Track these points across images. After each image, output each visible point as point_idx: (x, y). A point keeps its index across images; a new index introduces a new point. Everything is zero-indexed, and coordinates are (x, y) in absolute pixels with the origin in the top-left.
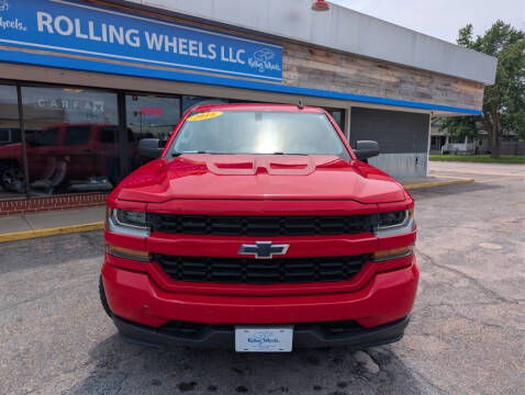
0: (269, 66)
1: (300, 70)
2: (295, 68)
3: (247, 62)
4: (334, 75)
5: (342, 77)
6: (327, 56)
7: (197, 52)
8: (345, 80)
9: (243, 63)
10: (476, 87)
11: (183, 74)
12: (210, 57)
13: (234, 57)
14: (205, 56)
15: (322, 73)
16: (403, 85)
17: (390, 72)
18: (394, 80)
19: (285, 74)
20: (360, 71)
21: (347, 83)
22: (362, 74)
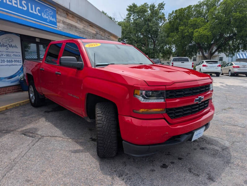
0: (51, 19)
1: (64, 23)
2: (61, 22)
3: (41, 15)
4: (76, 27)
5: (79, 29)
6: (73, 17)
7: (16, 4)
8: (80, 30)
9: (40, 15)
10: (116, 38)
11: (11, 17)
12: (24, 8)
13: (36, 11)
14: (21, 8)
15: (72, 26)
16: (98, 35)
17: (93, 29)
18: (95, 32)
19: (58, 24)
20: (84, 27)
21: (80, 32)
22: (85, 28)
